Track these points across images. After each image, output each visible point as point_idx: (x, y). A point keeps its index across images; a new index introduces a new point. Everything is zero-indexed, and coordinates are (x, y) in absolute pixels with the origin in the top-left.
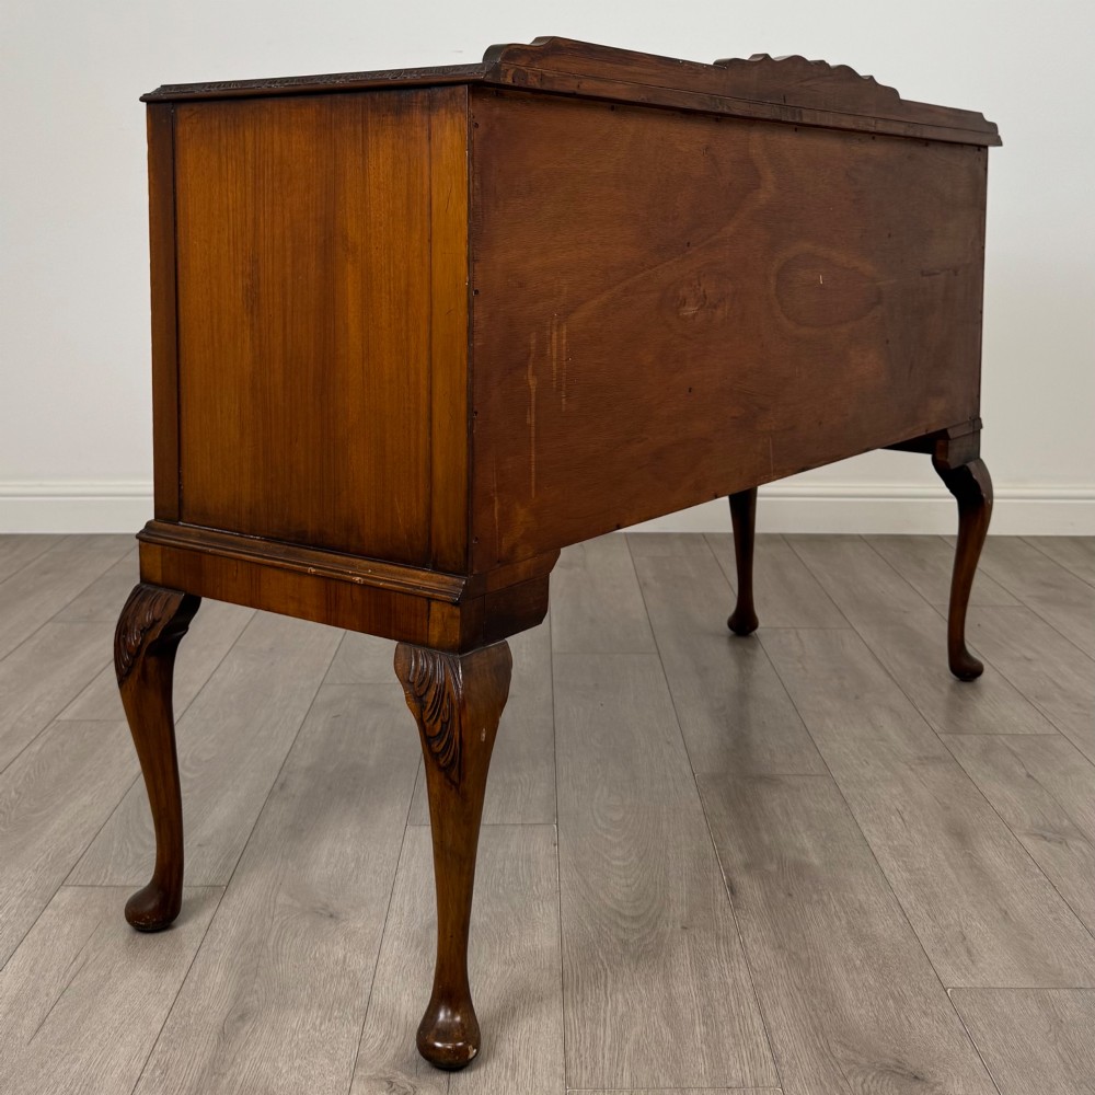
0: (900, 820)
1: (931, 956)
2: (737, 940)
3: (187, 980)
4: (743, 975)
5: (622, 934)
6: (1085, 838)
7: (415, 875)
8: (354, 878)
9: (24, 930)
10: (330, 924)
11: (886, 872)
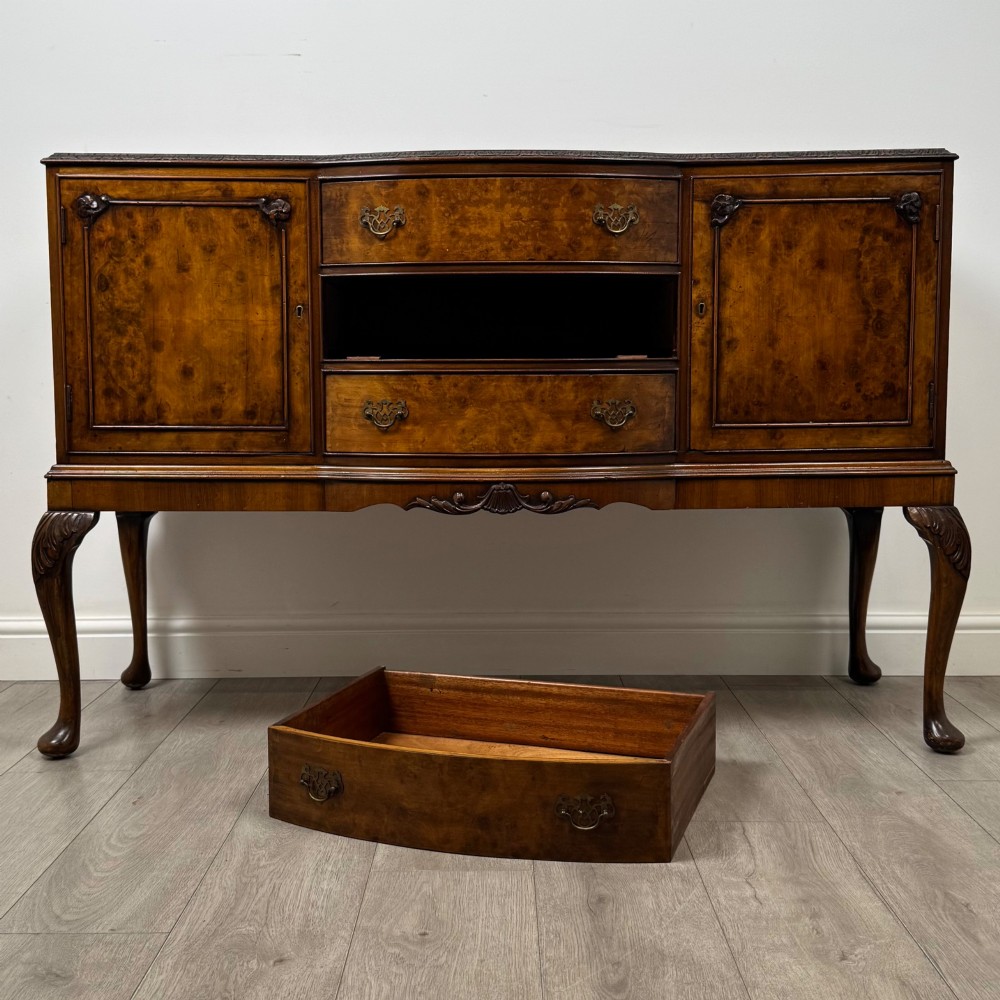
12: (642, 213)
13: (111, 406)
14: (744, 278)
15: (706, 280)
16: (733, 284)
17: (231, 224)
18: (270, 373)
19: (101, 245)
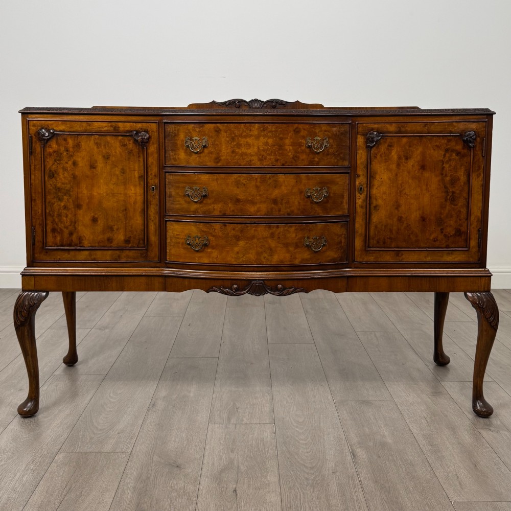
0: (426, 422)
1: (444, 486)
2: (357, 478)
3: (115, 497)
4: (361, 495)
5: (306, 476)
6: (508, 430)
7: (213, 447)
8: (187, 449)
9: (43, 473)
10: (177, 471)
11: (421, 446)
12: (331, 141)
13: (55, 237)
14: (383, 174)
15: (363, 175)
16: (377, 177)
17: (118, 144)
18: (138, 220)
19: (50, 155)
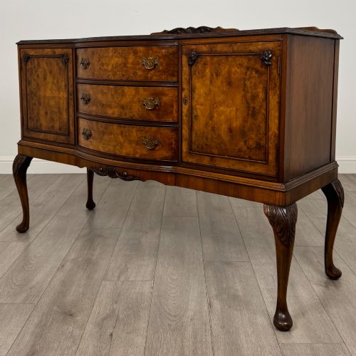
4: (209, 337)
5: (170, 322)
8: (81, 301)
10: (70, 318)
11: (264, 298)
12: (161, 60)
15: (187, 88)
16: (196, 91)
17: (55, 64)
19: (28, 70)
